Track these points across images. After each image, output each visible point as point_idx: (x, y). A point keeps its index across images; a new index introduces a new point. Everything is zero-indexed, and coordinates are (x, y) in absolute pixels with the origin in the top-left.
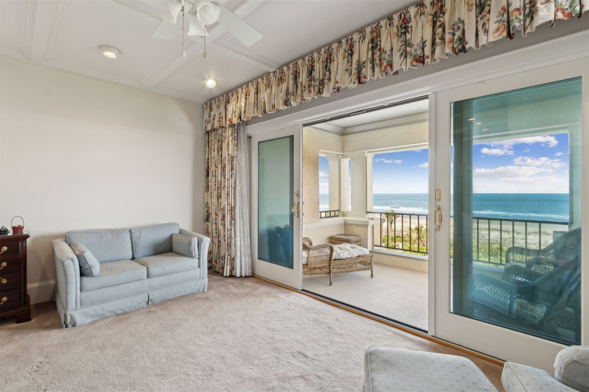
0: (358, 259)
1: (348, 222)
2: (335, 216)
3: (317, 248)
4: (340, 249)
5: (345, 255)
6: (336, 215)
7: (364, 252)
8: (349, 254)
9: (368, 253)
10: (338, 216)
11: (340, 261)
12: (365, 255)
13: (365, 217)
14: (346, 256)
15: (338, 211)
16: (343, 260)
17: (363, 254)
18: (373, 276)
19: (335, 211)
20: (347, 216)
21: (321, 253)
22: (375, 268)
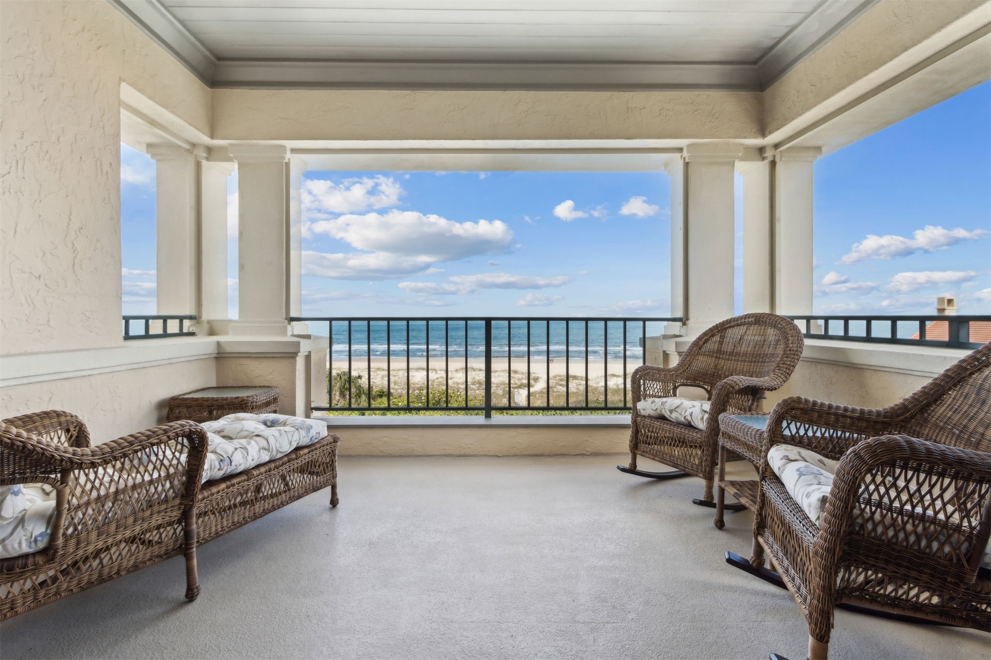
0: (296, 461)
1: (228, 349)
2: (181, 334)
3: (116, 454)
4: (224, 437)
5: (250, 458)
6: (185, 330)
7: (313, 433)
8: (264, 449)
9: (324, 433)
10: (192, 334)
11: (233, 485)
12: (316, 441)
13: (284, 333)
14: (256, 458)
15: (191, 318)
16: (244, 477)
17: (311, 439)
18: (338, 503)
19: (181, 319)
20: (225, 333)
21: (142, 469)
22: (344, 476)
